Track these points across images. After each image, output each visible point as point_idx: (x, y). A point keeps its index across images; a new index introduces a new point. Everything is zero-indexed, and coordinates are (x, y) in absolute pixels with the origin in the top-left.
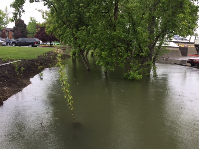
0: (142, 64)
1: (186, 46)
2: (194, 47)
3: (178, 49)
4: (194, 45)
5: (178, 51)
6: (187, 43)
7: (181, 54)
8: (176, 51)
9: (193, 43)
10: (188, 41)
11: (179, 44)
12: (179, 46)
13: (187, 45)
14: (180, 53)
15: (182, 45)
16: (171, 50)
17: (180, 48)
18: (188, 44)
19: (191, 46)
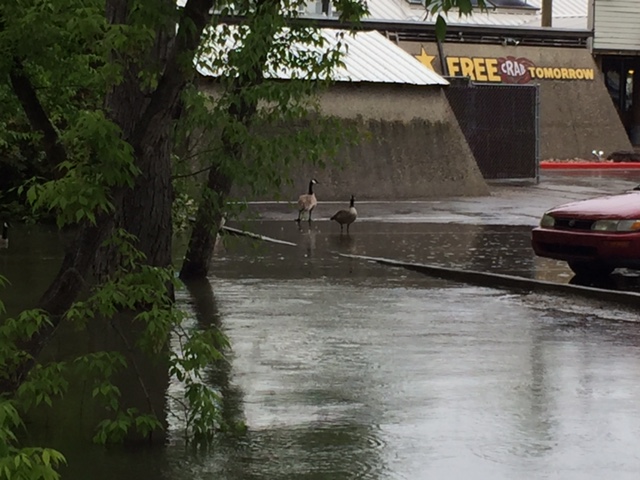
0: (56, 309)
1: (513, 69)
2: (589, 74)
3: (438, 111)
4: (586, 55)
5: (441, 128)
6: (526, 37)
7: (472, 163)
8: (421, 125)
9: (575, 40)
10: (534, 22)
11: (447, 48)
12: (453, 70)
13: (527, 63)
14: (465, 146)
15: (478, 66)
16: (372, 124)
17: (458, 91)
18: (532, 53)
19: (565, 73)
